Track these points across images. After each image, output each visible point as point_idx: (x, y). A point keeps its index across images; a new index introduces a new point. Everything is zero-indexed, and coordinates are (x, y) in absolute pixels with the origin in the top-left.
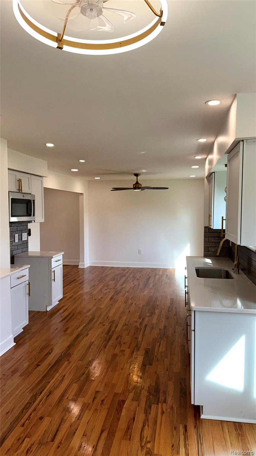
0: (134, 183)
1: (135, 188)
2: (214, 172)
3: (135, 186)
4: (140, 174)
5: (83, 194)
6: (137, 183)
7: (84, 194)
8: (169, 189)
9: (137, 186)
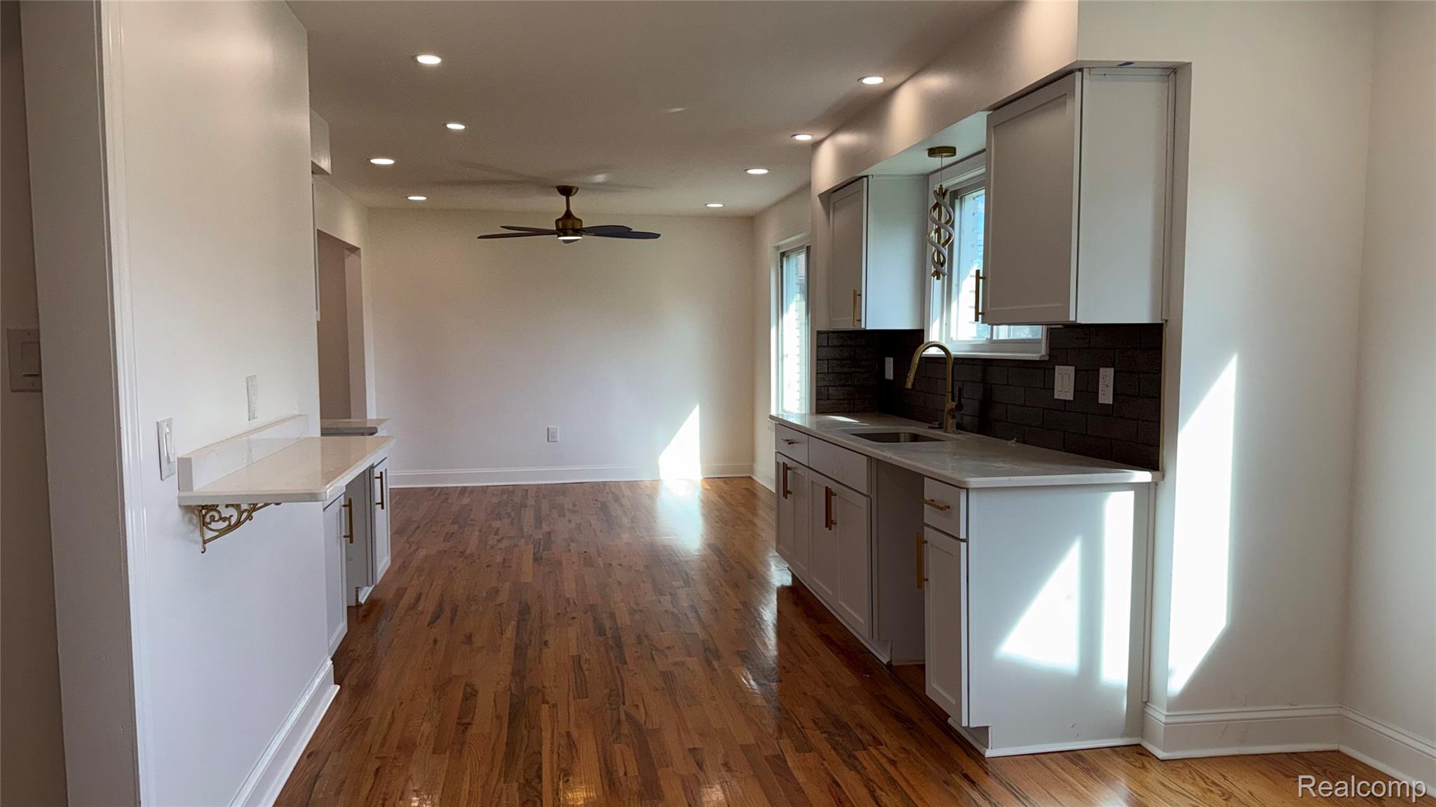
0: (560, 217)
1: (562, 231)
2: (867, 176)
3: (563, 225)
4: (577, 189)
5: (358, 249)
6: (568, 214)
7: (362, 251)
8: (660, 238)
9: (568, 225)
